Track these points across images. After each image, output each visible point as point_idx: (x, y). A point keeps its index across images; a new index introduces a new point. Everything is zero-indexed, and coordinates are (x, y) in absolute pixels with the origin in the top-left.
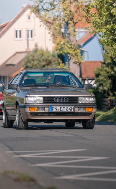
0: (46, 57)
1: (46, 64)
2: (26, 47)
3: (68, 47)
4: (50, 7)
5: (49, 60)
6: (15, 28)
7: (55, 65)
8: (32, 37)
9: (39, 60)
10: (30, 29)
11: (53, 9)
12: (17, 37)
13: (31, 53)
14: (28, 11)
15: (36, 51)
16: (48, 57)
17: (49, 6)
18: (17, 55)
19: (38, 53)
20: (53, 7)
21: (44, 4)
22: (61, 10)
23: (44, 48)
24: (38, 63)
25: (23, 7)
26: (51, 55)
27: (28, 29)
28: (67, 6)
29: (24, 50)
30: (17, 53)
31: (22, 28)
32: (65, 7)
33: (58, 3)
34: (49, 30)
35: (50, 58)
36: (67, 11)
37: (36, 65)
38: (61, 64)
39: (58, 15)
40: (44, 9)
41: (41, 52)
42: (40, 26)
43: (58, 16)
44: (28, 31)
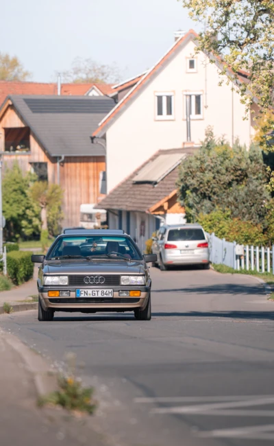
0: (235, 162)
1: (233, 180)
2: (185, 139)
4: (245, 35)
5: (242, 170)
6: (155, 92)
7: (256, 183)
8: (198, 111)
9: (215, 170)
10: (194, 93)
11: (253, 40)
12: (160, 113)
13: (196, 153)
14: (190, 48)
15: (208, 146)
16: (240, 160)
17: (242, 33)
18: (162, 157)
19: (213, 153)
20: (252, 36)
21: (230, 29)
22: (272, 44)
23: (229, 141)
24: (214, 178)
25: (176, 39)
26: (247, 156)
27: (189, 93)
29: (180, 146)
30: (162, 152)
31: (174, 91)
33: (266, 26)
34: (242, 95)
35: (243, 166)
37: (208, 181)
38: (272, 180)
39: (265, 55)
40: (229, 42)
41: (221, 150)
42: (220, 84)
43: (265, 59)
44: (190, 96)
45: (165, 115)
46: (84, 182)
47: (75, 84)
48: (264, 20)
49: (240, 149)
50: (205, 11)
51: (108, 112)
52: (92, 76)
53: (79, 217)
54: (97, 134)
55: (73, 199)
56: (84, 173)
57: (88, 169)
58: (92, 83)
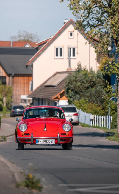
0: (90, 78)
1: (89, 86)
2: (68, 67)
3: (116, 67)
4: (97, 22)
5: (93, 82)
6: (55, 46)
7: (100, 87)
8: (74, 55)
9: (82, 81)
10: (72, 47)
11: (100, 25)
12: (57, 55)
13: (73, 73)
14: (71, 28)
15: (79, 70)
16: (93, 77)
17: (95, 21)
18: (58, 75)
19: (81, 74)
20: (100, 23)
21: (90, 19)
22: (109, 26)
23: (88, 68)
24: (81, 85)
25: (64, 23)
26: (96, 75)
27: (70, 47)
28: (116, 22)
29: (65, 70)
30: (58, 73)
31: (63, 46)
32: (114, 23)
33: (107, 19)
34: (96, 49)
35: (94, 80)
36: (116, 27)
37: (79, 86)
38: (108, 86)
39: (105, 31)
40: (90, 25)
41: (84, 73)
42: (86, 44)
43: (105, 33)
44: (70, 48)
45: (59, 57)
46: (22, 85)
47: (19, 42)
48: (105, 16)
49: (93, 72)
50: (80, 12)
51: (34, 55)
52: (26, 38)
53: (20, 101)
54: (29, 64)
55: (18, 93)
56: (22, 81)
57: (24, 80)
58: (26, 42)
